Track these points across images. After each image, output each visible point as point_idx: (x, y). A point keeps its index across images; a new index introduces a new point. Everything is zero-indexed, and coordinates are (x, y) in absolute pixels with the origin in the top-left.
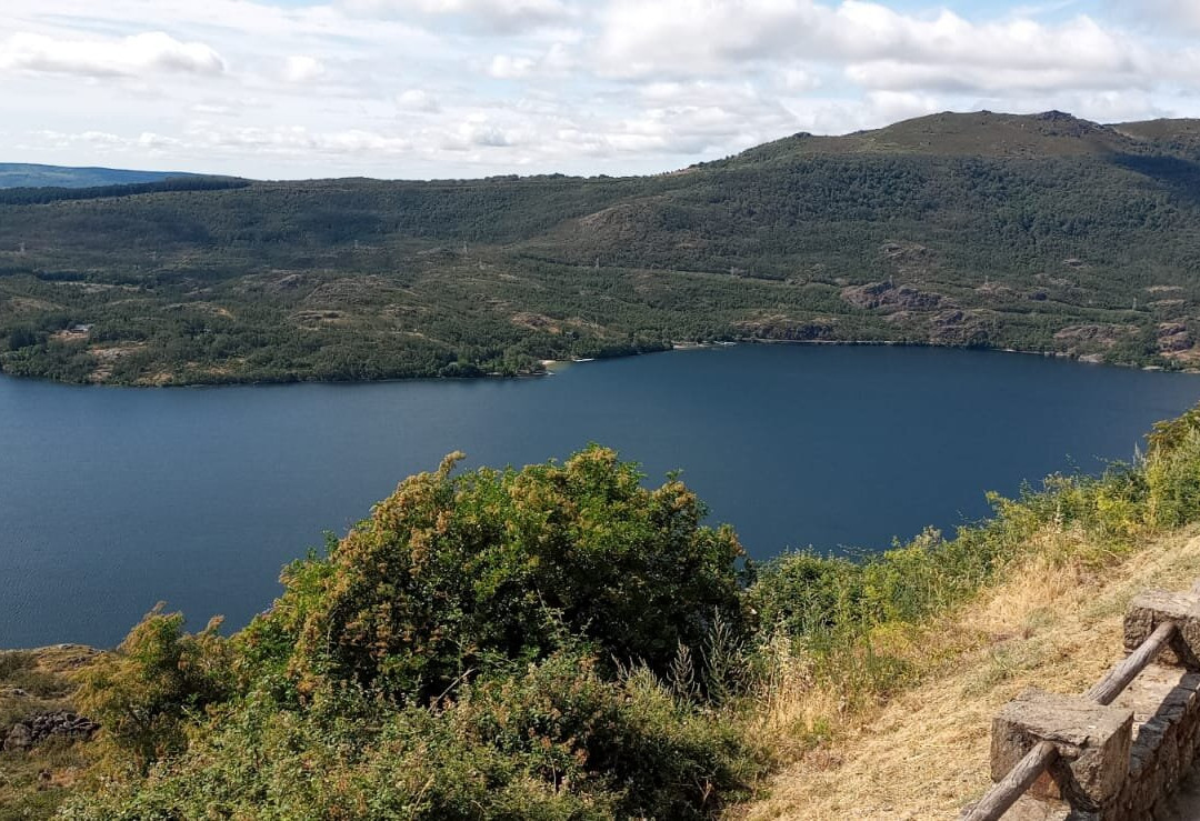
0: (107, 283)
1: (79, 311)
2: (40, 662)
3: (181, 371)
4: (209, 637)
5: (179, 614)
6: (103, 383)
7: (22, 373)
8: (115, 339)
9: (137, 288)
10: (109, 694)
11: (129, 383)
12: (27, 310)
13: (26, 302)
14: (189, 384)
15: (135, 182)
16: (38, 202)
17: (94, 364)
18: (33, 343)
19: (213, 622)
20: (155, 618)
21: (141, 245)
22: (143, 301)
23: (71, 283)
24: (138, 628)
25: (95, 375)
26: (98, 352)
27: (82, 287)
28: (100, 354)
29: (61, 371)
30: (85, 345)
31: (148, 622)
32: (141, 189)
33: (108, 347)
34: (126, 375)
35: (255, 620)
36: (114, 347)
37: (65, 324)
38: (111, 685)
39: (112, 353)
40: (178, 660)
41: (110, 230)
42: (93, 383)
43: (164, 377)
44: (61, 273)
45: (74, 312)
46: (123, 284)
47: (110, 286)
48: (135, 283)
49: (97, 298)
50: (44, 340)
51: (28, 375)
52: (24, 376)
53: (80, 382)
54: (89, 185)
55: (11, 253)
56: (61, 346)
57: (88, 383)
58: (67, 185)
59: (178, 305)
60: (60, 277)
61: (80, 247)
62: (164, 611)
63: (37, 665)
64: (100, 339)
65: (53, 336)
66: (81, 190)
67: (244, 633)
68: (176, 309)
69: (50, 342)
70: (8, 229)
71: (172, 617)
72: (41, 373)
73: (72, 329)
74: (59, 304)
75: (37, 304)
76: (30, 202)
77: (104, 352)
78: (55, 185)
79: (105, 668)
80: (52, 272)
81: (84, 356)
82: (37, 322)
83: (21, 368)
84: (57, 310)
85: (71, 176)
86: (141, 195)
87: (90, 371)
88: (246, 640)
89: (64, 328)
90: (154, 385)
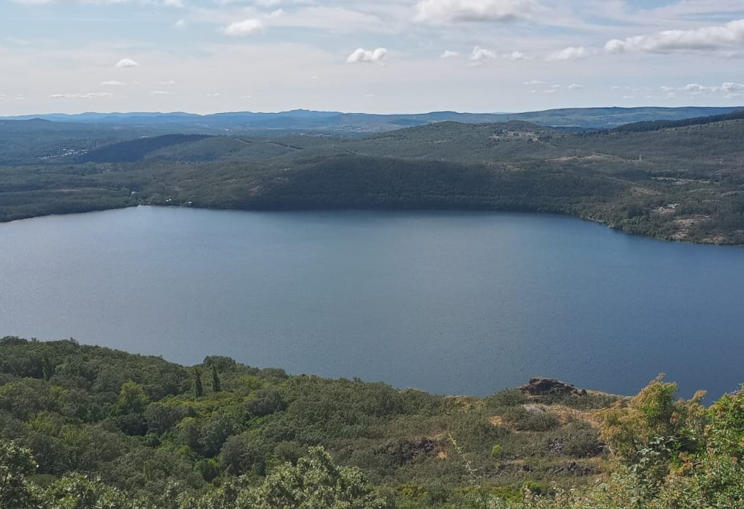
0: (690, 179)
1: (671, 195)
2: (628, 405)
3: (732, 235)
4: (695, 404)
5: (674, 384)
6: (681, 240)
7: (634, 232)
8: (690, 214)
9: (708, 182)
10: (618, 430)
11: (697, 241)
12: (639, 194)
13: (639, 190)
14: (737, 244)
15: (713, 115)
16: (652, 130)
17: (676, 229)
18: (641, 214)
19: (699, 394)
20: (658, 384)
21: (713, 154)
22: (711, 190)
23: (667, 179)
24: (645, 389)
25: (677, 236)
26: (679, 221)
27: (674, 181)
28: (681, 222)
29: (657, 232)
30: (672, 217)
31: (652, 386)
32: (717, 119)
33: (686, 218)
34: (695, 236)
35: (723, 397)
36: (690, 218)
37: (662, 203)
38: (620, 424)
39: (687, 222)
40: (671, 416)
41: (694, 145)
42: (675, 240)
43: (721, 239)
44: (661, 172)
45: (667, 196)
46: (699, 179)
47: (691, 181)
48: (707, 178)
49: (683, 187)
50: (648, 213)
51: (637, 233)
52: (635, 233)
53: (667, 239)
54: (684, 118)
55: (633, 161)
56: (658, 217)
57: (672, 240)
58: (670, 119)
59: (734, 193)
60: (661, 175)
61: (674, 156)
62: (664, 380)
63: (627, 406)
64: (683, 213)
65: (653, 210)
66: (678, 121)
67: (715, 406)
68: (732, 195)
69: (651, 214)
70: (634, 146)
71: (670, 385)
72: (645, 233)
73: (665, 206)
74: (659, 191)
75: (646, 191)
76: (647, 130)
77: (684, 221)
78: (663, 119)
79: (619, 411)
80: (657, 171)
81: (670, 223)
82: (645, 202)
83: (633, 229)
84: (657, 195)
85: (673, 113)
86: (716, 123)
87: (674, 233)
88: (716, 411)
89: (660, 206)
90: (713, 243)
